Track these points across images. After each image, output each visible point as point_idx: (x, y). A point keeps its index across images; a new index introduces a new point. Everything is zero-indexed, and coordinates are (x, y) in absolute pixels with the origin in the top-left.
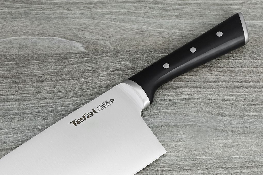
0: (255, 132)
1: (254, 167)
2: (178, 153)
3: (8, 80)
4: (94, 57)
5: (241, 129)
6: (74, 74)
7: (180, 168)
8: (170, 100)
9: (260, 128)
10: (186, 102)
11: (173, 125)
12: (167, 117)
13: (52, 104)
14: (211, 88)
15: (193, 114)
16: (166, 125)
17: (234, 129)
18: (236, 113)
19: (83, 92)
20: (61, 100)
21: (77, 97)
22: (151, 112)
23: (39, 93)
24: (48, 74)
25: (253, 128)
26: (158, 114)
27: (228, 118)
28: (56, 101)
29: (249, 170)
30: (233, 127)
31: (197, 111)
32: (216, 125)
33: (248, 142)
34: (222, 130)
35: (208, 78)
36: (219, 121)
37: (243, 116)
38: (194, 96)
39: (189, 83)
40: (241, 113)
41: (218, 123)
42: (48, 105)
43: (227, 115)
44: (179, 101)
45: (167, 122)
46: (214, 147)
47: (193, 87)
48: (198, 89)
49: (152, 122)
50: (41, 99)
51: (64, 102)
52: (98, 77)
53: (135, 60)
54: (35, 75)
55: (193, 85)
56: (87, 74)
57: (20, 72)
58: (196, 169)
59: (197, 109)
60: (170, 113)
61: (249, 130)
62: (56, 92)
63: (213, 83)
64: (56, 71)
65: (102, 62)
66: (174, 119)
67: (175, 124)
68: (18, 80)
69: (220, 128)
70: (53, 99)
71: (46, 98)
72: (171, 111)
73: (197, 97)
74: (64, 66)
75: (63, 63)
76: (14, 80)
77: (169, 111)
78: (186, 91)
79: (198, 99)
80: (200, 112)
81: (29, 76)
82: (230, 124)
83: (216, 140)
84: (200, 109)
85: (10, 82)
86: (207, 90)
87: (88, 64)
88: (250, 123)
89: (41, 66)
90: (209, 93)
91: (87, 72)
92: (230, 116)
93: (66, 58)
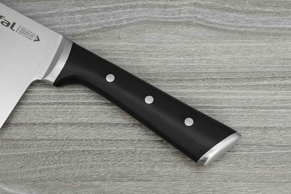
0: (268, 34)
1: (262, 79)
2: (166, 58)
5: (250, 30)
7: (167, 78)
9: (275, 28)
11: (162, 22)
12: (156, 10)
15: (189, 7)
16: (153, 21)
17: (242, 29)
18: (246, 8)
22: (134, 3)
25: (266, 29)
26: (144, 6)
27: (235, 14)
29: (257, 83)
30: (241, 27)
31: (195, 4)
32: (219, 23)
33: (258, 47)
34: (226, 31)
36: (222, 18)
37: (255, 12)
40: (252, 9)
41: (221, 20)
43: (234, 10)
45: (155, 18)
46: (213, 51)
49: (135, 16)
58: (188, 80)
60: (160, 6)
61: (261, 30)
66: (164, 14)
67: (165, 20)
69: (224, 27)
72: (160, 2)
77: (158, 3)
80: (199, 5)
82: (238, 22)
83: (217, 43)
88: (263, 22)
92: (238, 11)
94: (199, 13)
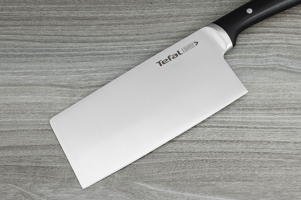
2: (259, 94)
3: (96, 22)
4: (178, 2)
6: (159, 18)
8: (252, 44)
10: (267, 47)
11: (255, 68)
12: (249, 60)
13: (139, 46)
14: (292, 33)
15: (274, 57)
16: (247, 67)
19: (168, 36)
20: (146, 42)
21: (162, 39)
22: (233, 55)
23: (126, 35)
24: (135, 18)
26: (240, 57)
28: (142, 43)
31: (278, 55)
35: (289, 24)
38: (276, 41)
39: (271, 28)
41: (298, 66)
42: (134, 46)
44: (261, 46)
45: (249, 65)
46: (293, 88)
47: (274, 32)
48: (279, 35)
49: (234, 64)
51: (150, 44)
52: (182, 21)
53: (218, 6)
54: (122, 19)
55: (275, 30)
56: (172, 19)
57: (107, 15)
58: (276, 109)
59: (278, 53)
60: (252, 57)
62: (142, 35)
63: (294, 29)
64: (142, 15)
65: (186, 7)
66: (256, 62)
68: (106, 22)
70: (139, 41)
71: (132, 40)
72: (252, 54)
73: (278, 42)
74: (149, 11)
75: (148, 8)
76: (102, 22)
77: (250, 55)
78: (268, 36)
79: (279, 44)
80: (281, 56)
81: (116, 19)
83: (296, 82)
84: (281, 53)
85: (98, 25)
86: (288, 35)
87: (173, 8)
89: (127, 10)
90: (290, 38)
91: (172, 17)
94: (281, 61)
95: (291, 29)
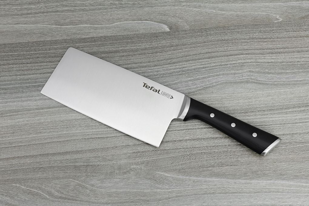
0: (290, 84)
1: (289, 108)
2: (238, 101)
3: (118, 54)
4: (176, 35)
5: (280, 83)
6: (163, 48)
7: (239, 112)
8: (231, 64)
9: (293, 81)
10: (242, 65)
11: (234, 82)
12: (230, 76)
13: (150, 70)
14: (259, 54)
15: (247, 73)
16: (229, 82)
17: (276, 83)
18: (276, 71)
19: (171, 61)
20: (156, 67)
21: (166, 65)
22: (218, 73)
23: (141, 63)
24: (146, 49)
25: (288, 81)
26: (223, 74)
27: (271, 75)
28: (152, 68)
29: (286, 110)
30: (275, 82)
31: (250, 71)
33: (285, 92)
34: (267, 84)
35: (256, 47)
36: (265, 77)
37: (282, 73)
38: (248, 61)
39: (244, 51)
40: (280, 71)
41: (264, 79)
42: (147, 71)
43: (271, 73)
44: (237, 64)
45: (230, 80)
46: (262, 96)
47: (246, 54)
48: (250, 55)
49: (219, 80)
50: (143, 67)
51: (158, 69)
52: (180, 50)
53: (205, 36)
54: (137, 50)
55: (247, 52)
56: (172, 48)
57: (126, 48)
58: (250, 112)
59: (249, 70)
60: (232, 74)
61: (286, 83)
62: (152, 62)
63: (260, 51)
64: (151, 46)
65: (182, 38)
66: (234, 78)
68: (125, 54)
69: (266, 82)
70: (151, 67)
71: (146, 67)
72: (232, 72)
73: (250, 61)
74: (156, 43)
75: (155, 41)
76: (123, 54)
77: (230, 72)
78: (242, 57)
79: (250, 62)
80: (252, 71)
81: (132, 51)
82: (273, 79)
83: (263, 91)
84: (252, 69)
85: (120, 56)
86: (256, 55)
87: (172, 40)
88: (286, 78)
89: (140, 43)
90: (258, 58)
91: (172, 46)
92: (272, 73)
93: (157, 37)
94: (252, 75)
95: (258, 51)
